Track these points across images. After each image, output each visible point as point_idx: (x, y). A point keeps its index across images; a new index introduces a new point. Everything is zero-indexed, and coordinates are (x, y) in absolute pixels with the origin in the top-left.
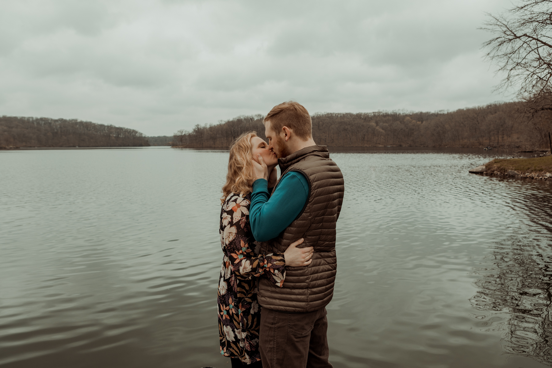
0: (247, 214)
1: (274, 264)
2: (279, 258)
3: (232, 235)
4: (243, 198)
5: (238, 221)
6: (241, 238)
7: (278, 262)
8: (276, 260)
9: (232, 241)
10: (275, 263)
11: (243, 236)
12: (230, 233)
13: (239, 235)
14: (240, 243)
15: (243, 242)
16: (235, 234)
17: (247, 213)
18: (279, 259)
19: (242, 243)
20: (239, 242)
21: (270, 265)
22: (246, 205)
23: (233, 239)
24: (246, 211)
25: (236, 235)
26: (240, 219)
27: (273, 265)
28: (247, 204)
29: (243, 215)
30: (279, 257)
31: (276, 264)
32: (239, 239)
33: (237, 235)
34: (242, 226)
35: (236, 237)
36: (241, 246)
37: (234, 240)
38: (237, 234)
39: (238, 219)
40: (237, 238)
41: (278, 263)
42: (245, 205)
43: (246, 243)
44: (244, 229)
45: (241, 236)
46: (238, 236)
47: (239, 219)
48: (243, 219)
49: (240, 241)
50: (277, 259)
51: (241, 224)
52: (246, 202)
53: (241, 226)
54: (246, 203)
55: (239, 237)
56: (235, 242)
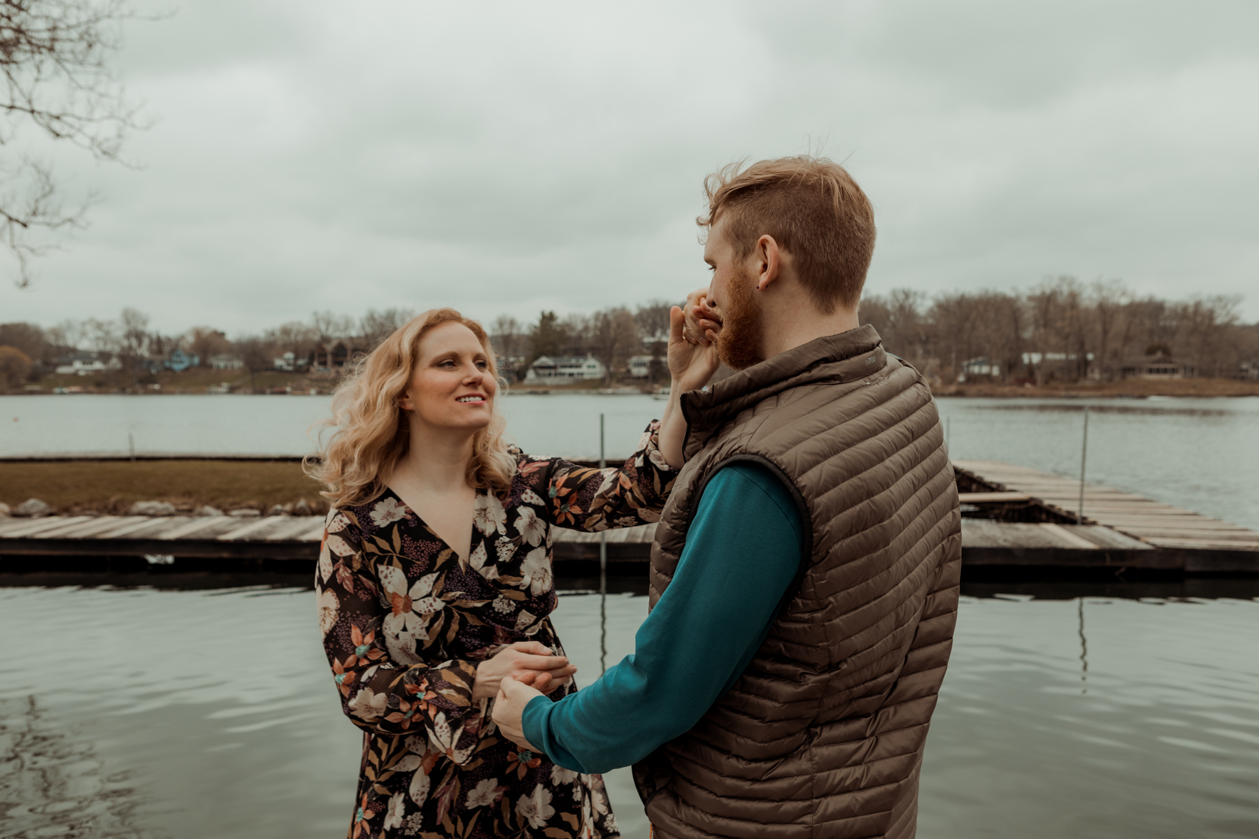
0: (345, 554)
1: (442, 696)
2: (460, 683)
3: (330, 614)
4: (337, 511)
5: (330, 575)
6: (354, 620)
7: (452, 692)
8: (451, 686)
9: (330, 631)
10: (444, 692)
11: (358, 612)
12: (325, 609)
13: (345, 613)
14: (349, 635)
15: (358, 631)
16: (336, 610)
17: (345, 551)
18: (459, 685)
19: (355, 633)
20: (348, 631)
21: (431, 695)
22: (342, 529)
23: (333, 625)
24: (340, 545)
25: (339, 614)
26: (331, 569)
27: (440, 696)
28: (342, 527)
29: (334, 558)
30: (460, 681)
31: (448, 698)
32: (347, 623)
33: (342, 614)
34: (348, 586)
35: (340, 620)
36: (352, 644)
37: (334, 629)
38: (341, 610)
39: (329, 572)
40: (342, 622)
41: (452, 696)
42: (337, 531)
43: (367, 634)
44: (356, 593)
45: (351, 616)
46: (344, 616)
47: (331, 571)
48: (338, 570)
49: (350, 628)
50: (453, 683)
51: (342, 584)
52: (341, 521)
53: (345, 587)
54: (341, 524)
55: (347, 619)
56: (337, 635)
